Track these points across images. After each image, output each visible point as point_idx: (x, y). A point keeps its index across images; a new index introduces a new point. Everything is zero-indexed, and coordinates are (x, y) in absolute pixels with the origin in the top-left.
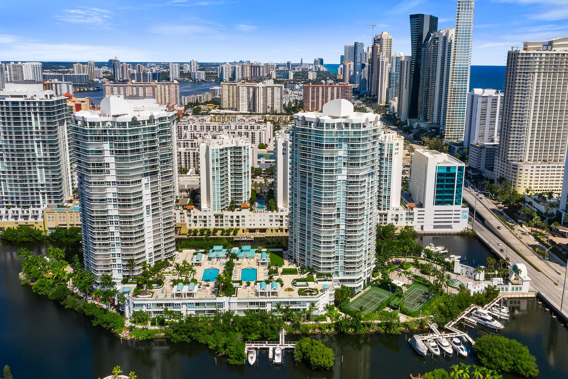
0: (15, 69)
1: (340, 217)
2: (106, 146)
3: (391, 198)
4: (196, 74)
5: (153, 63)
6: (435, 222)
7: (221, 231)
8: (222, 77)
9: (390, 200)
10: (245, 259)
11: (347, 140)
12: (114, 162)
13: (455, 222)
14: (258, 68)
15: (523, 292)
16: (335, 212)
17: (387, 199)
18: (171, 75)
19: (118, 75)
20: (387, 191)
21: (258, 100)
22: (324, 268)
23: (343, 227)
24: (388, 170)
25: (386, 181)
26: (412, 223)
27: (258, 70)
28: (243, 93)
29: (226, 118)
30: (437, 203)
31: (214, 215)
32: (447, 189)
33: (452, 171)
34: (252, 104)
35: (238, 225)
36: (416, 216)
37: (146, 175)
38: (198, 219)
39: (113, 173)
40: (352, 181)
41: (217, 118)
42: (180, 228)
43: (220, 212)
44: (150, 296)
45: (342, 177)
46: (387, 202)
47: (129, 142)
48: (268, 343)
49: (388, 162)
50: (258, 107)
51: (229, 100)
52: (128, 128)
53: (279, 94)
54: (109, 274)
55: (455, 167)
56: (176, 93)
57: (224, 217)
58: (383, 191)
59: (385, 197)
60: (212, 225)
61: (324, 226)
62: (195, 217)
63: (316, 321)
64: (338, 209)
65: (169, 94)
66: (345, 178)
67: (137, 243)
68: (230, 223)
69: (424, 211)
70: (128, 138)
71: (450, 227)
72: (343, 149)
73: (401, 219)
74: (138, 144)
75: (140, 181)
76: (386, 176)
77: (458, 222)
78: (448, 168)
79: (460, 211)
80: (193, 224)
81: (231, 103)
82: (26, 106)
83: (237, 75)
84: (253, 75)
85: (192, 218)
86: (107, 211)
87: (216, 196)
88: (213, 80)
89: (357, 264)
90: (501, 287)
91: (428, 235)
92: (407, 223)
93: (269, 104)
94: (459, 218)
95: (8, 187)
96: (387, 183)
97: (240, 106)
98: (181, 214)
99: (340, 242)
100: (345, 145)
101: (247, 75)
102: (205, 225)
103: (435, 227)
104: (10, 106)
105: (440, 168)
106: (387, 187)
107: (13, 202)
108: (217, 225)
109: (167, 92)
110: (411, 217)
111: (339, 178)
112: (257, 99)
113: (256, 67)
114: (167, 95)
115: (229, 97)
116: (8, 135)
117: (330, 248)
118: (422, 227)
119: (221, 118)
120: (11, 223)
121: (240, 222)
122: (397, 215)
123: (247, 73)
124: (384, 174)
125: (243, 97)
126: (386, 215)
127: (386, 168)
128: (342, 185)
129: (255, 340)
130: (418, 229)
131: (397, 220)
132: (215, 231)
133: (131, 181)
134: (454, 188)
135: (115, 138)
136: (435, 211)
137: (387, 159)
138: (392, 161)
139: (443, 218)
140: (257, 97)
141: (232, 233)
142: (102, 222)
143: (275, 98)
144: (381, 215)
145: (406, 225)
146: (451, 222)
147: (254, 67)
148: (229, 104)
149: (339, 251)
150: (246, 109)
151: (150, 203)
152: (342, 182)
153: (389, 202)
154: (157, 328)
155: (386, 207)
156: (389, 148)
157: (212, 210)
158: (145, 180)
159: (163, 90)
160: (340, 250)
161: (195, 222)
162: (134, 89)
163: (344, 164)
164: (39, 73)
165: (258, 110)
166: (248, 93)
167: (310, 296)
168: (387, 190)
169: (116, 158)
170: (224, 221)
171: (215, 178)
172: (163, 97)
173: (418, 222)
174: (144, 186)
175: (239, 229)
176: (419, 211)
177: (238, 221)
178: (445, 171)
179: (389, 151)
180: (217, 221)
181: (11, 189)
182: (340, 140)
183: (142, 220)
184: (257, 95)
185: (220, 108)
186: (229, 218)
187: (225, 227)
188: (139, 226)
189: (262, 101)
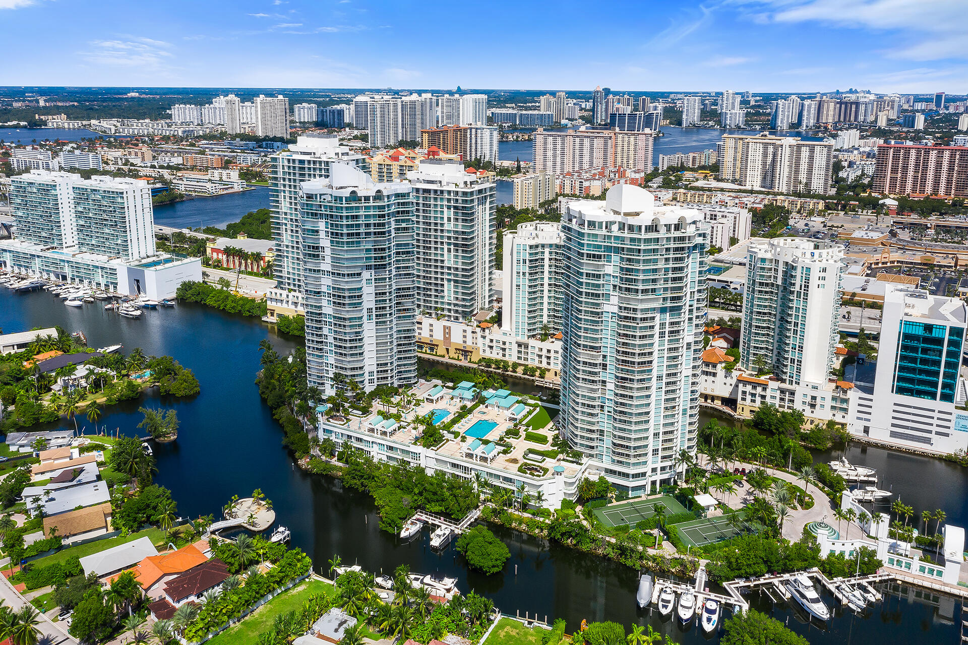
0: (449, 104)
1: (606, 369)
2: (322, 225)
3: (802, 364)
4: (728, 116)
5: (681, 93)
6: (893, 425)
7: (523, 368)
8: (775, 121)
9: (802, 367)
10: (496, 408)
11: (618, 250)
12: (329, 246)
13: (937, 433)
14: (854, 106)
15: (945, 581)
16: (600, 361)
17: (795, 365)
18: (684, 116)
19: (599, 116)
20: (797, 351)
21: (778, 168)
22: (582, 445)
23: (610, 386)
24: (800, 314)
25: (795, 332)
26: (844, 417)
27: (853, 109)
28: (756, 154)
29: (705, 196)
30: (901, 391)
31: (517, 342)
32: (923, 367)
33: (935, 334)
34: (769, 174)
35: (549, 364)
36: (853, 406)
37: (368, 268)
38: (494, 344)
39: (328, 260)
40: (626, 317)
41: (689, 195)
42: (471, 352)
43: (524, 340)
44: (343, 423)
45: (611, 306)
46: (795, 370)
47: (345, 222)
48: (444, 520)
49: (802, 299)
50: (777, 182)
51: (734, 165)
52: (344, 205)
53: (824, 159)
54: (320, 388)
55: (943, 328)
56: (646, 150)
57: (529, 347)
58: (790, 349)
59: (793, 361)
60: (512, 357)
61: (583, 379)
62: (491, 341)
63: (533, 514)
64: (604, 357)
65: (635, 150)
66: (615, 309)
67: (352, 355)
68: (537, 358)
69: (871, 400)
70: (344, 218)
71: (928, 441)
72: (612, 264)
73: (822, 406)
74: (358, 226)
75: (359, 274)
76: (796, 324)
77: (947, 435)
78: (929, 328)
79: (951, 414)
80: (488, 349)
81: (738, 170)
82: (312, 166)
83: (805, 118)
84: (842, 119)
85: (487, 342)
86: (320, 307)
87: (521, 315)
88: (758, 127)
89: (632, 451)
90: (896, 559)
91: (876, 446)
92: (834, 415)
93: (803, 177)
94: (949, 428)
95: (291, 265)
96: (798, 336)
97: (748, 178)
98: (473, 332)
99: (606, 409)
100: (615, 258)
101: (827, 119)
102: (504, 355)
103: (893, 434)
104: (297, 165)
105: (907, 323)
106: (798, 344)
107: (294, 285)
108: (519, 358)
109: (632, 148)
110: (844, 406)
111: (606, 308)
112: (778, 166)
113: (852, 103)
114: (632, 153)
115: (735, 160)
116: (293, 201)
117: (592, 415)
118: (866, 430)
119: (697, 196)
120: (290, 310)
121: (552, 359)
122: (814, 398)
123: (827, 115)
124: (793, 320)
125: (754, 161)
126: (792, 393)
127: (798, 309)
128: (610, 320)
129: (434, 513)
130: (857, 431)
131: (813, 406)
132: (515, 366)
133: (346, 273)
134: (939, 366)
135: (332, 216)
136: (895, 404)
137: (799, 293)
138: (809, 298)
139: (913, 421)
140: (779, 164)
141: (537, 374)
142: (316, 321)
143: (816, 165)
144: (783, 391)
145: (830, 417)
146: (930, 432)
147: (846, 103)
148: (734, 172)
149: (604, 423)
150: (759, 183)
151: (373, 305)
152: (610, 314)
153: (799, 371)
154: (340, 464)
155: (794, 380)
156: (804, 275)
157: (513, 334)
158: (366, 275)
159: (626, 143)
160: (606, 421)
161: (491, 347)
162: (577, 140)
163: (615, 286)
164: (482, 110)
165: (777, 186)
166: (765, 155)
167: (530, 476)
168: (797, 348)
169: (332, 242)
170: (529, 353)
171: (521, 287)
172: (625, 155)
173: (858, 418)
174: (364, 282)
175: (549, 370)
176: (860, 398)
177: (549, 358)
178: (920, 332)
179: (804, 280)
180: (519, 352)
181: (294, 268)
182: (608, 249)
183: (360, 326)
184: (779, 160)
185: (718, 179)
186: (537, 351)
187: (530, 363)
188: (356, 333)
189: (787, 170)
